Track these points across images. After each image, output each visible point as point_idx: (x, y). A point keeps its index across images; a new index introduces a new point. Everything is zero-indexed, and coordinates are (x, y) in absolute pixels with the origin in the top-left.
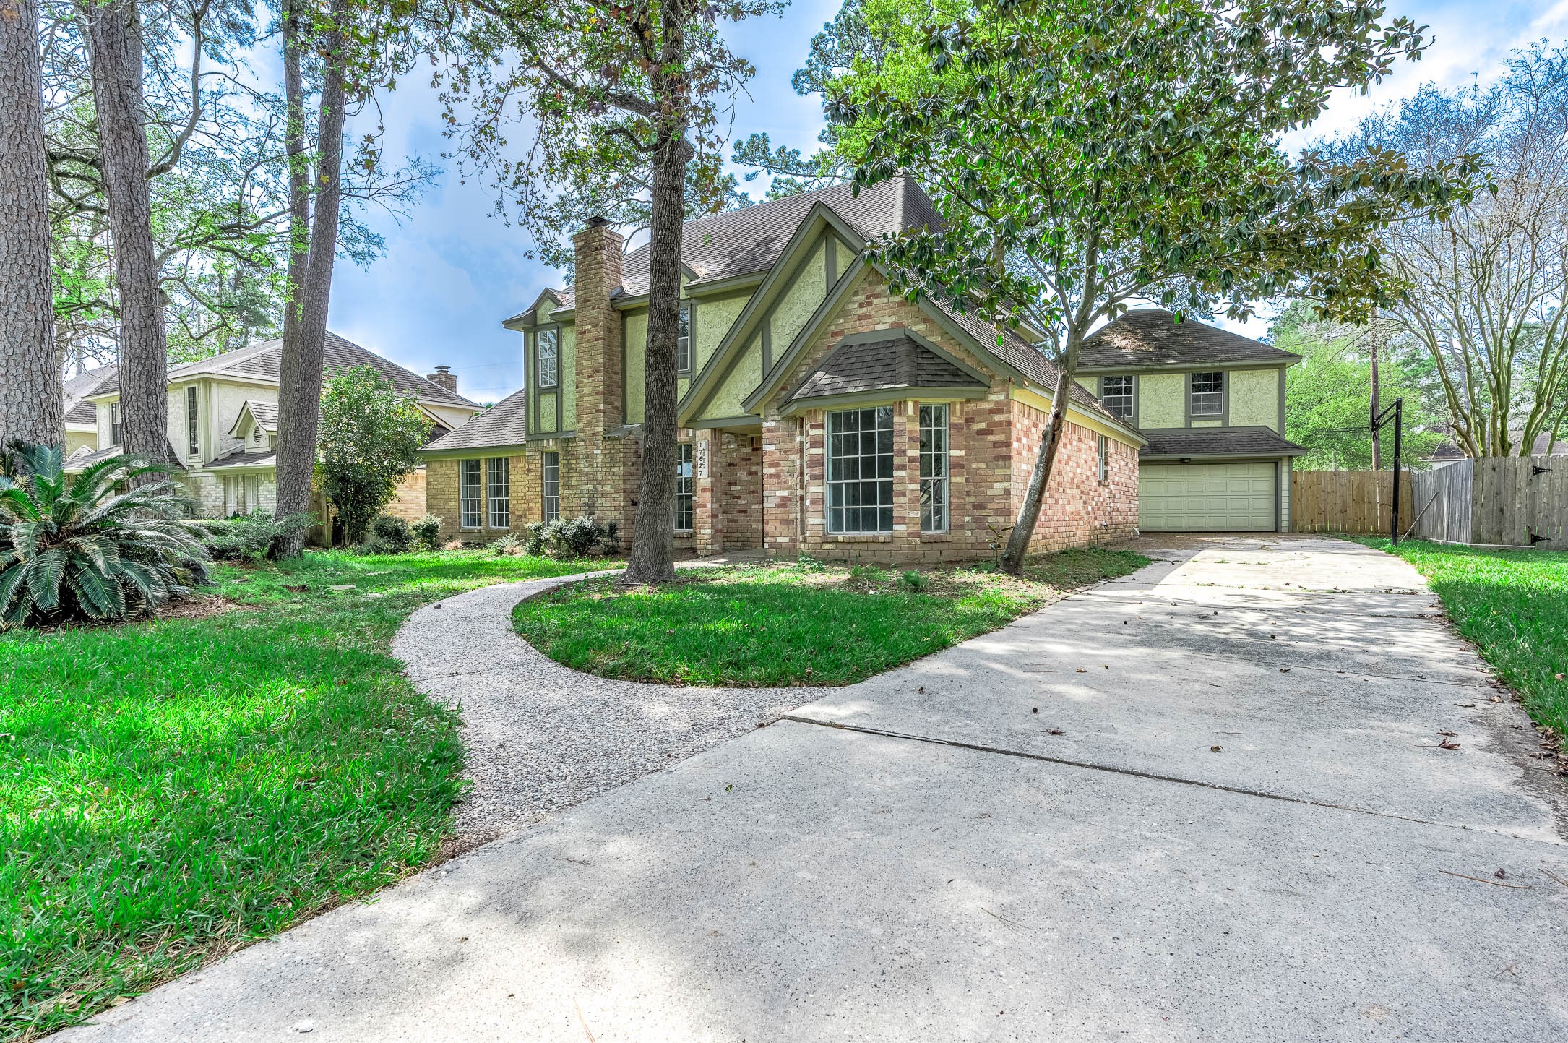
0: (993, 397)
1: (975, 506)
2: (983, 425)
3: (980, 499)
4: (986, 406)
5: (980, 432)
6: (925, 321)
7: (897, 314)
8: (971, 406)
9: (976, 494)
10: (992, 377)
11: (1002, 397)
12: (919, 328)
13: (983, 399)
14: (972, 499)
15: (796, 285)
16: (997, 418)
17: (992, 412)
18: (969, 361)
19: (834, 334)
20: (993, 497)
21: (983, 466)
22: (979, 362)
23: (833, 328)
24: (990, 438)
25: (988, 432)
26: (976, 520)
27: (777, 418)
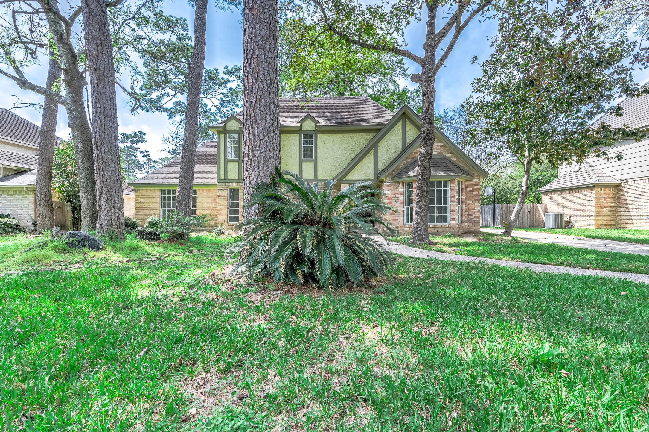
0: (474, 180)
1: (468, 215)
2: (471, 189)
3: (470, 213)
4: (472, 183)
5: (470, 191)
6: (450, 153)
7: (440, 149)
8: (467, 183)
9: (468, 211)
10: (474, 174)
11: (477, 180)
12: (448, 155)
13: (471, 181)
14: (467, 213)
15: (389, 133)
16: (476, 187)
17: (474, 185)
18: (466, 168)
19: (415, 153)
20: (474, 212)
21: (471, 202)
22: (470, 168)
23: (415, 151)
24: (473, 193)
25: (473, 191)
26: (468, 219)
27: (391, 181)
